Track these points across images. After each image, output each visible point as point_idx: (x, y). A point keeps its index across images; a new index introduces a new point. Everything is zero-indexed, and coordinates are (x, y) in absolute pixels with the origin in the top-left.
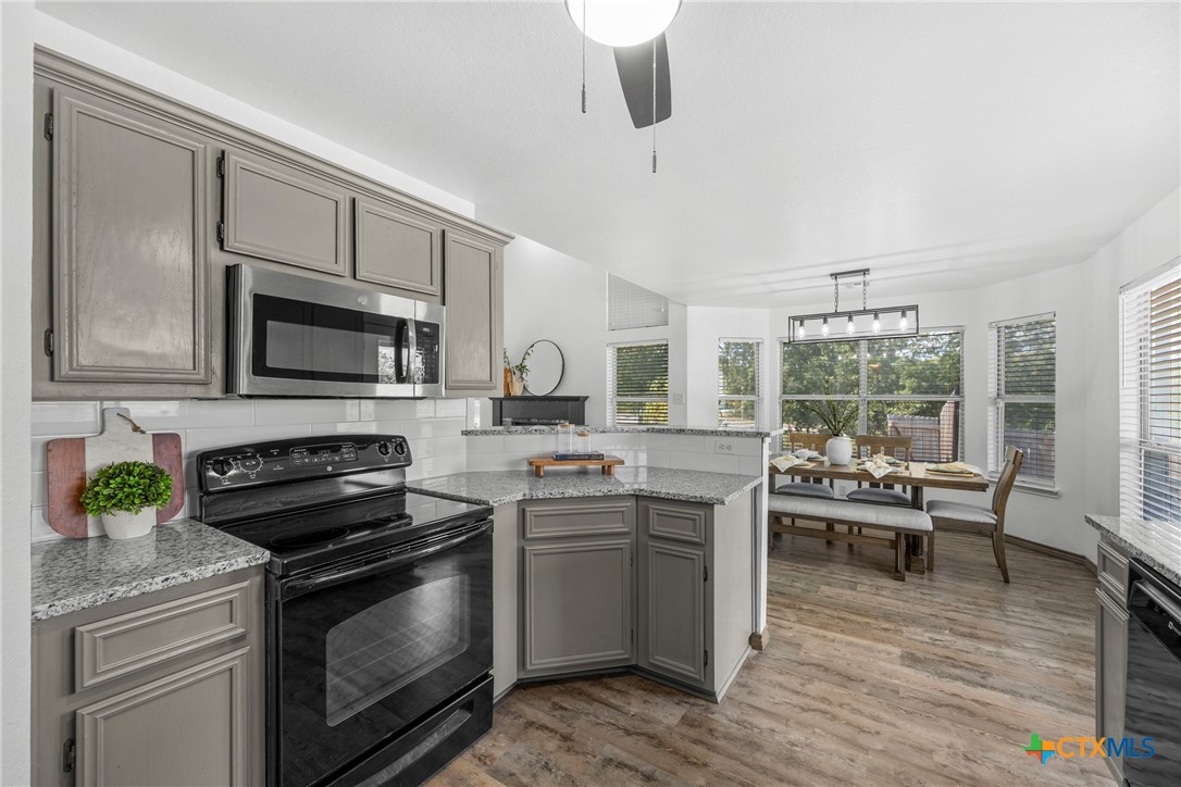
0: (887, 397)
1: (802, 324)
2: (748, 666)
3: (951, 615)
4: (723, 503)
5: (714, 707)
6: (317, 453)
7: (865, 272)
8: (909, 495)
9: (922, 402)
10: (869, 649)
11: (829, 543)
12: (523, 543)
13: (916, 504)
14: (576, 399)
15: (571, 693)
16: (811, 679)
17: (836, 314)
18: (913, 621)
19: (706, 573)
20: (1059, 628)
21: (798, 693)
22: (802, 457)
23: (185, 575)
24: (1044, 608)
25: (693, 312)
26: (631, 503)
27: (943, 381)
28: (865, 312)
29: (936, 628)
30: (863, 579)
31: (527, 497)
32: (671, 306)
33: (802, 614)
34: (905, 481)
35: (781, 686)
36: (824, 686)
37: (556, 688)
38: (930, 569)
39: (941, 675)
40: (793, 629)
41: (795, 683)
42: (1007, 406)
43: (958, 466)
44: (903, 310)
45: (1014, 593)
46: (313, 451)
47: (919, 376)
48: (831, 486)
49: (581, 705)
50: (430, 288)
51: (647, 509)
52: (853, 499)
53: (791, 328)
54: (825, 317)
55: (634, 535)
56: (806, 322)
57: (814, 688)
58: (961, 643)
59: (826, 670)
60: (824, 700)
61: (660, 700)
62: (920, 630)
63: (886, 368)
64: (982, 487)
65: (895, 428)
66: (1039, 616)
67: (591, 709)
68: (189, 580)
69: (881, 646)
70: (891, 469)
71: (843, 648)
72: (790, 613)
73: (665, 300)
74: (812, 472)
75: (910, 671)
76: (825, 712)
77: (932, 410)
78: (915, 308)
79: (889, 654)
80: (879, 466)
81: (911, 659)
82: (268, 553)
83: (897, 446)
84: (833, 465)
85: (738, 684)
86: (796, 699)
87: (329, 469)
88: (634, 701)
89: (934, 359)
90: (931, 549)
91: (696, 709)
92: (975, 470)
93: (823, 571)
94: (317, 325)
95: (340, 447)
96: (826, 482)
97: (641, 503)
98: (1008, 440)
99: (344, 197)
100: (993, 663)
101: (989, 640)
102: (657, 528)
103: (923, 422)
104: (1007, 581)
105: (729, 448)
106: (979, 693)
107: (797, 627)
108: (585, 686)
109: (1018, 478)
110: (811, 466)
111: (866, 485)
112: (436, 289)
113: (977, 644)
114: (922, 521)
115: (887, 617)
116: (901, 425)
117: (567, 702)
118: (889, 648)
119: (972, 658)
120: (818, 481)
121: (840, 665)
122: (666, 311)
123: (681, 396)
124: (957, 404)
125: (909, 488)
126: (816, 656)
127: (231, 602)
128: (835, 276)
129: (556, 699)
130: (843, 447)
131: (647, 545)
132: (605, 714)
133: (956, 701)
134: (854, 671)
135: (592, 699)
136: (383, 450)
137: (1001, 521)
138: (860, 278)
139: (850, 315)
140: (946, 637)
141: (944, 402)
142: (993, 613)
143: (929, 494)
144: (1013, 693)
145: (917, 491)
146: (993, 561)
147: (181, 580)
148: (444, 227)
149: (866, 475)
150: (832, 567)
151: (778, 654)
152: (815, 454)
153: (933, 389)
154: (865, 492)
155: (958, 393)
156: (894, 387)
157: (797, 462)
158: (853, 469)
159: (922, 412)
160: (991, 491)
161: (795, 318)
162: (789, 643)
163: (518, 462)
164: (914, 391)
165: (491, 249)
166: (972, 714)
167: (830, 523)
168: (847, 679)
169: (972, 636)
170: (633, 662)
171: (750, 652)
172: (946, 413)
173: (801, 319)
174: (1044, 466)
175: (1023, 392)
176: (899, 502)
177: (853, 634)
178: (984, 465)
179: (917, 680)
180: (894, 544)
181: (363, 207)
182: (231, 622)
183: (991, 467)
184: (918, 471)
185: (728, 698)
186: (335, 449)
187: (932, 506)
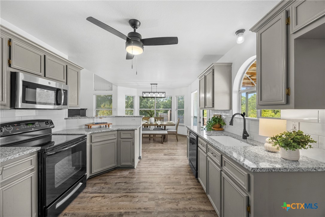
0: (158, 109)
1: (145, 94)
2: (139, 162)
3: (170, 147)
4: (137, 129)
5: (134, 170)
6: (28, 125)
7: (157, 84)
8: (164, 128)
9: (164, 110)
10: (159, 155)
11: (150, 139)
12: (91, 144)
13: (165, 129)
14: (84, 109)
15: (103, 176)
16: (150, 161)
17: (151, 92)
18: (165, 149)
19: (133, 144)
20: (184, 146)
21: (148, 164)
22: (144, 122)
23: (23, 153)
24: (182, 144)
25: (119, 88)
26: (116, 132)
27: (168, 106)
28: (156, 92)
29: (168, 150)
30: (157, 145)
31: (93, 132)
32: (113, 86)
33: (147, 152)
34: (163, 125)
35: (145, 163)
36: (152, 162)
37: (99, 176)
38: (167, 141)
39: (169, 156)
40: (146, 155)
41: (148, 162)
42: (178, 111)
43: (171, 122)
44: (163, 93)
45: (179, 143)
46: (27, 124)
47: (164, 105)
48: (150, 128)
49: (106, 177)
50: (64, 80)
51: (120, 133)
52: (154, 130)
53: (143, 94)
54: (149, 93)
55: (117, 139)
56: (146, 93)
57: (151, 162)
58: (172, 151)
59: (153, 159)
60: (153, 163)
61: (124, 172)
62: (166, 150)
63: (158, 103)
64: (174, 125)
65: (160, 115)
66: (182, 145)
67: (109, 177)
68: (24, 154)
69: (160, 154)
70: (161, 123)
71: (155, 156)
72: (145, 152)
73: (112, 84)
74: (146, 125)
75: (165, 156)
76: (153, 165)
77: (166, 112)
78: (165, 92)
79: (162, 155)
80: (159, 123)
81: (165, 155)
82: (40, 147)
83: (161, 119)
84: (151, 123)
85: (138, 165)
86: (148, 165)
87: (33, 129)
88: (118, 173)
89: (166, 101)
90: (167, 137)
91: (131, 171)
92: (174, 122)
93: (149, 145)
94: (31, 88)
95: (35, 123)
96: (149, 126)
97: (119, 132)
98: (178, 117)
99: (42, 55)
100: (176, 153)
101: (175, 150)
102: (123, 136)
103: (165, 114)
104: (178, 141)
105: (135, 120)
106: (174, 157)
107: (146, 154)
108: (106, 174)
109: (179, 124)
110: (147, 124)
111: (156, 127)
112: (65, 81)
113: (174, 151)
114: (166, 132)
115: (161, 150)
116: (161, 115)
117: (103, 178)
118: (162, 154)
119: (173, 153)
120: (147, 127)
121: (155, 158)
122: (112, 87)
123: (116, 109)
124: (171, 111)
125: (164, 126)
126: (151, 158)
127: (31, 160)
128: (151, 84)
129: (100, 178)
130: (152, 119)
131: (120, 140)
132: (112, 177)
133: (171, 158)
134: (157, 158)
135: (108, 176)
136: (47, 123)
137: (177, 131)
138: (156, 85)
139: (154, 93)
140: (170, 150)
141: (168, 110)
142: (176, 146)
143: (167, 127)
144: (178, 156)
145: (165, 127)
146: (176, 138)
147: (22, 154)
148: (67, 65)
149: (157, 125)
150: (151, 144)
151: (144, 159)
152: (147, 121)
153: (166, 108)
154: (156, 128)
155: (171, 108)
156: (160, 107)
157: (144, 123)
158: (154, 124)
159: (164, 112)
160: (176, 126)
161: (143, 92)
162: (145, 157)
163: (82, 126)
164: (163, 108)
165: (78, 71)
166: (173, 159)
167: (150, 135)
168: (156, 160)
169: (173, 150)
170: (117, 166)
171: (139, 160)
172: (169, 112)
173: (145, 92)
174: (183, 122)
175: (180, 108)
176: (162, 129)
177: (156, 153)
178: (175, 122)
179: (166, 157)
180: (161, 137)
181: (47, 58)
182: (31, 165)
183: (176, 122)
184: (165, 123)
185: (137, 168)
186: (33, 124)
187: (167, 130)
